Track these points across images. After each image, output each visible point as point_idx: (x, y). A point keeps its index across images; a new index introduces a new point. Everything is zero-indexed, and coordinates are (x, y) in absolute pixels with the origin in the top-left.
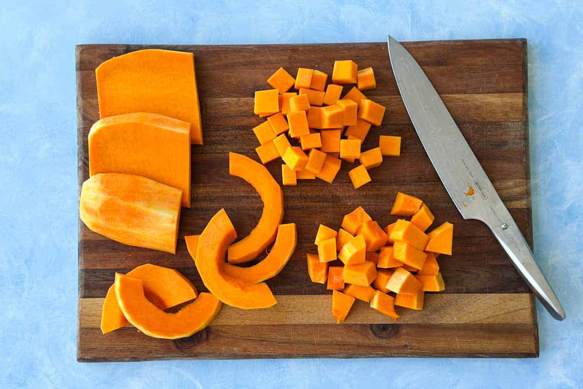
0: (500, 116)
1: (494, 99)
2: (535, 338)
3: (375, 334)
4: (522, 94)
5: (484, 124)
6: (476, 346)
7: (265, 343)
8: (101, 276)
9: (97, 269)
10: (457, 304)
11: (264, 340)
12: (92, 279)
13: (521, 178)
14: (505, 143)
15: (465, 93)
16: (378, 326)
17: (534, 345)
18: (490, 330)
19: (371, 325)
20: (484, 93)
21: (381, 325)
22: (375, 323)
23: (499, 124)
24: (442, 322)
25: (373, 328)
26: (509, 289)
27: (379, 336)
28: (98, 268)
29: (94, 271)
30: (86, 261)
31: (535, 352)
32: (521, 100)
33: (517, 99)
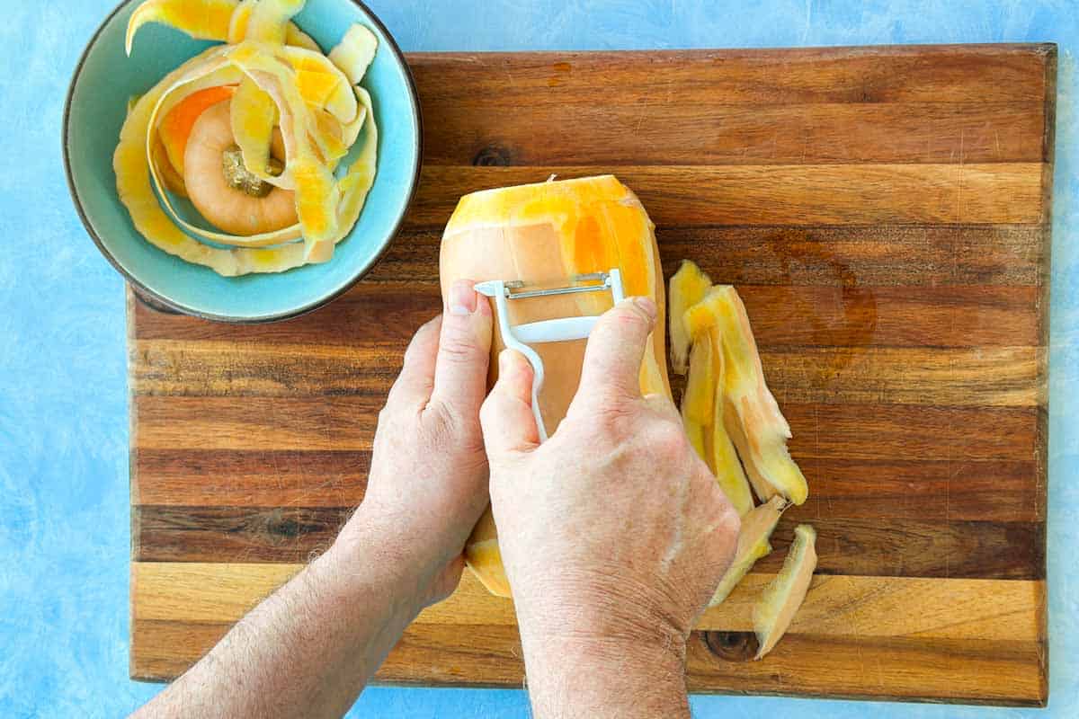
0: (990, 213)
1: (980, 176)
2: (1041, 670)
3: (711, 648)
4: (1039, 165)
5: (957, 228)
6: (915, 684)
7: (493, 660)
8: (174, 520)
9: (165, 507)
10: (882, 598)
11: (492, 656)
12: (156, 524)
13: (1030, 344)
14: (998, 269)
15: (918, 161)
16: (720, 634)
17: (1038, 683)
18: (947, 651)
19: (706, 633)
20: (957, 162)
21: (725, 632)
22: (713, 629)
23: (987, 229)
24: (850, 632)
25: (711, 639)
26: (992, 571)
27: (722, 657)
28: (168, 504)
29: (159, 510)
30: (143, 489)
31: (1039, 698)
32: (1038, 179)
33: (1028, 176)
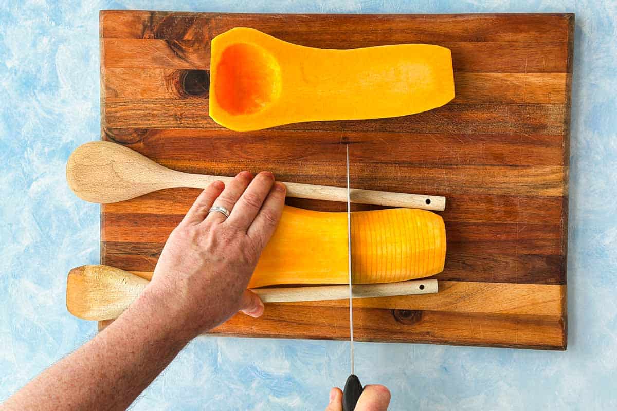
0: (540, 97)
1: (534, 79)
2: (563, 331)
3: (397, 320)
4: (564, 75)
5: (524, 105)
6: (500, 336)
7: (284, 323)
8: (123, 250)
9: (118, 242)
10: (483, 293)
11: (284, 321)
12: (114, 251)
13: (559, 165)
14: (543, 127)
15: (503, 71)
16: (401, 311)
17: (562, 337)
18: (517, 320)
19: (393, 310)
20: (524, 72)
21: (403, 310)
22: (397, 308)
23: (539, 106)
24: (466, 310)
25: (395, 313)
26: (538, 280)
27: (401, 323)
28: (120, 241)
29: (116, 244)
30: (108, 233)
31: (562, 345)
32: (564, 81)
33: (559, 80)
